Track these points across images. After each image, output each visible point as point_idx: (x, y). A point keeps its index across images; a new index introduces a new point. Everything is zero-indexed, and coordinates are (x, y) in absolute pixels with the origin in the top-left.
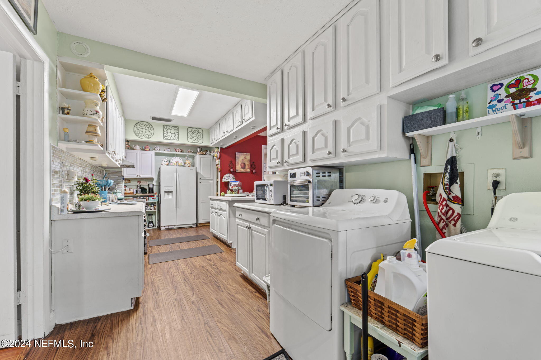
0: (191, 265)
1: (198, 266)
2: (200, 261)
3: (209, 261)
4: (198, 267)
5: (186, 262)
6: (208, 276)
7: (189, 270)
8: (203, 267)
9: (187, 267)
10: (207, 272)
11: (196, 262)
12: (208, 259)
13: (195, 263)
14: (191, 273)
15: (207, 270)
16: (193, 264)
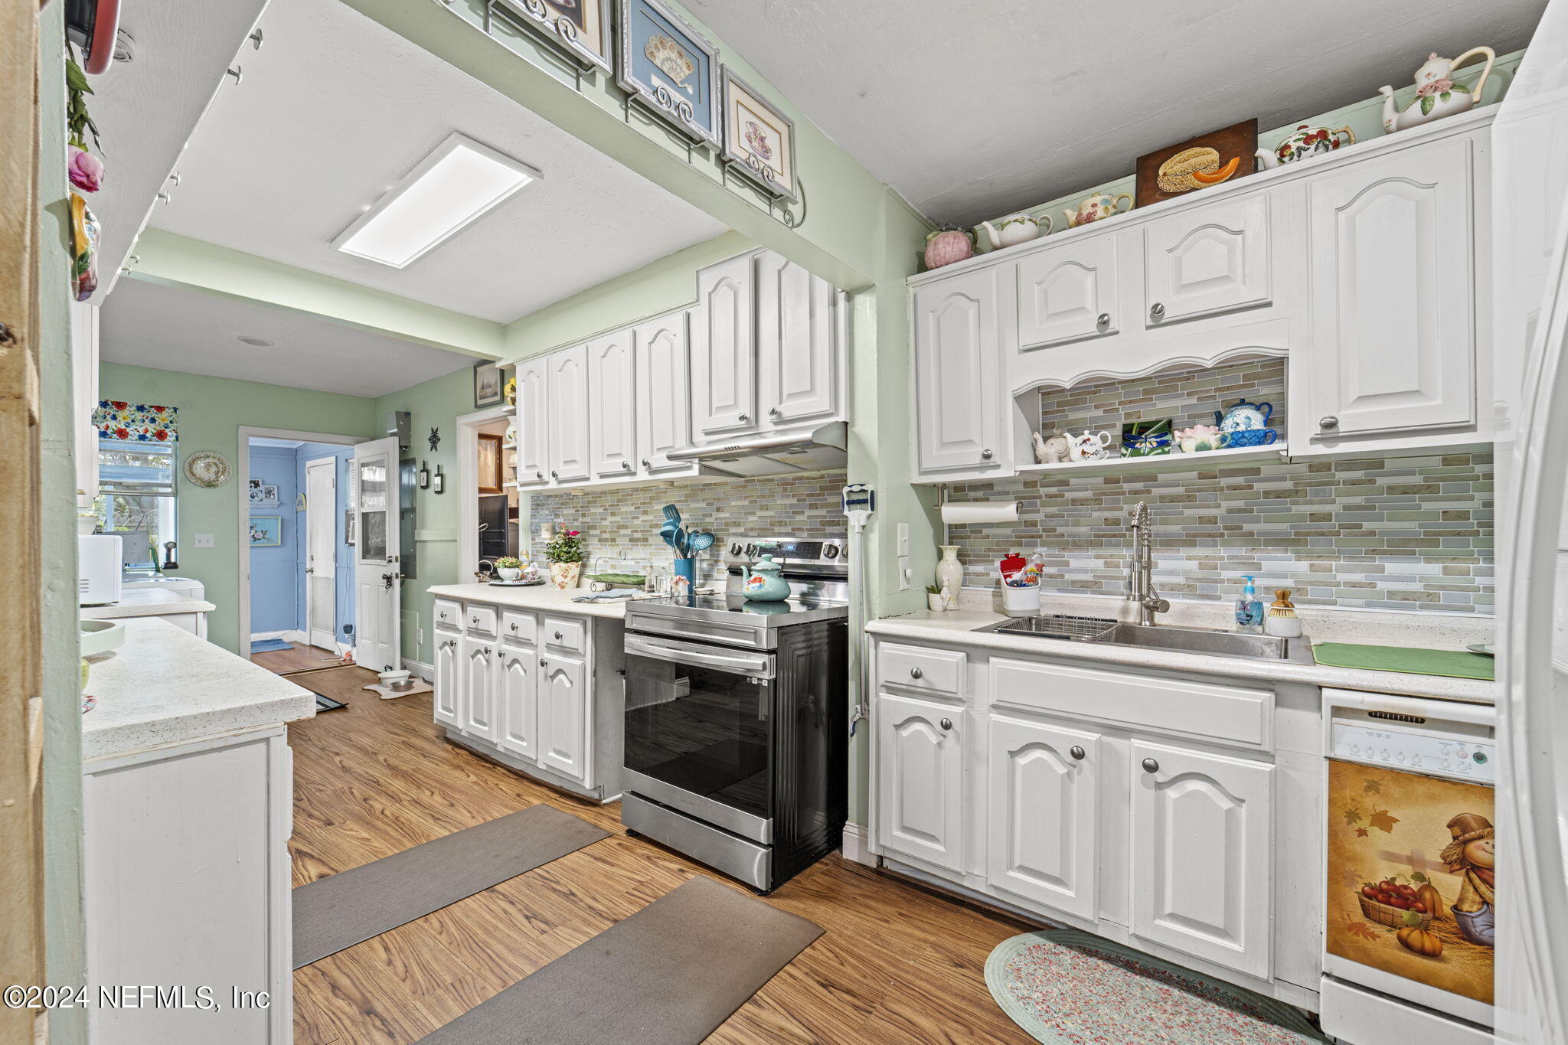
0: (379, 824)
1: (350, 824)
2: (346, 845)
3: (305, 849)
4: (348, 822)
5: (405, 829)
6: (309, 800)
7: (378, 807)
8: (330, 824)
9: (392, 814)
10: (310, 809)
11: (365, 835)
12: (312, 857)
13: (370, 834)
14: (365, 800)
15: (310, 816)
16: (374, 826)
